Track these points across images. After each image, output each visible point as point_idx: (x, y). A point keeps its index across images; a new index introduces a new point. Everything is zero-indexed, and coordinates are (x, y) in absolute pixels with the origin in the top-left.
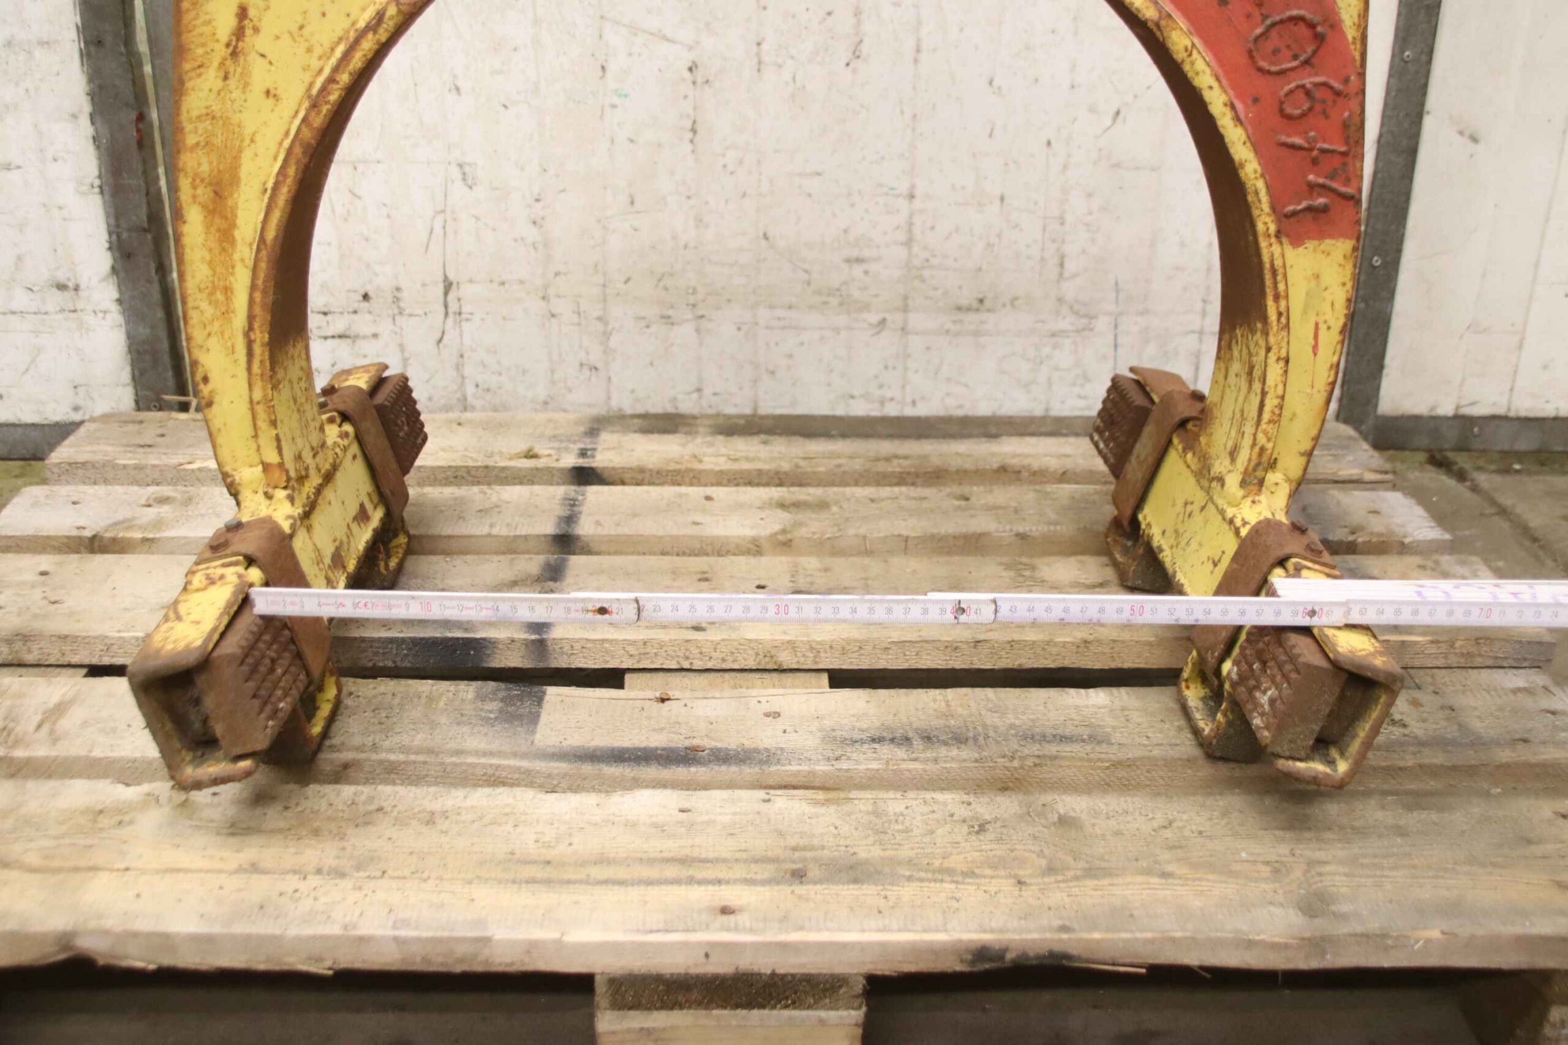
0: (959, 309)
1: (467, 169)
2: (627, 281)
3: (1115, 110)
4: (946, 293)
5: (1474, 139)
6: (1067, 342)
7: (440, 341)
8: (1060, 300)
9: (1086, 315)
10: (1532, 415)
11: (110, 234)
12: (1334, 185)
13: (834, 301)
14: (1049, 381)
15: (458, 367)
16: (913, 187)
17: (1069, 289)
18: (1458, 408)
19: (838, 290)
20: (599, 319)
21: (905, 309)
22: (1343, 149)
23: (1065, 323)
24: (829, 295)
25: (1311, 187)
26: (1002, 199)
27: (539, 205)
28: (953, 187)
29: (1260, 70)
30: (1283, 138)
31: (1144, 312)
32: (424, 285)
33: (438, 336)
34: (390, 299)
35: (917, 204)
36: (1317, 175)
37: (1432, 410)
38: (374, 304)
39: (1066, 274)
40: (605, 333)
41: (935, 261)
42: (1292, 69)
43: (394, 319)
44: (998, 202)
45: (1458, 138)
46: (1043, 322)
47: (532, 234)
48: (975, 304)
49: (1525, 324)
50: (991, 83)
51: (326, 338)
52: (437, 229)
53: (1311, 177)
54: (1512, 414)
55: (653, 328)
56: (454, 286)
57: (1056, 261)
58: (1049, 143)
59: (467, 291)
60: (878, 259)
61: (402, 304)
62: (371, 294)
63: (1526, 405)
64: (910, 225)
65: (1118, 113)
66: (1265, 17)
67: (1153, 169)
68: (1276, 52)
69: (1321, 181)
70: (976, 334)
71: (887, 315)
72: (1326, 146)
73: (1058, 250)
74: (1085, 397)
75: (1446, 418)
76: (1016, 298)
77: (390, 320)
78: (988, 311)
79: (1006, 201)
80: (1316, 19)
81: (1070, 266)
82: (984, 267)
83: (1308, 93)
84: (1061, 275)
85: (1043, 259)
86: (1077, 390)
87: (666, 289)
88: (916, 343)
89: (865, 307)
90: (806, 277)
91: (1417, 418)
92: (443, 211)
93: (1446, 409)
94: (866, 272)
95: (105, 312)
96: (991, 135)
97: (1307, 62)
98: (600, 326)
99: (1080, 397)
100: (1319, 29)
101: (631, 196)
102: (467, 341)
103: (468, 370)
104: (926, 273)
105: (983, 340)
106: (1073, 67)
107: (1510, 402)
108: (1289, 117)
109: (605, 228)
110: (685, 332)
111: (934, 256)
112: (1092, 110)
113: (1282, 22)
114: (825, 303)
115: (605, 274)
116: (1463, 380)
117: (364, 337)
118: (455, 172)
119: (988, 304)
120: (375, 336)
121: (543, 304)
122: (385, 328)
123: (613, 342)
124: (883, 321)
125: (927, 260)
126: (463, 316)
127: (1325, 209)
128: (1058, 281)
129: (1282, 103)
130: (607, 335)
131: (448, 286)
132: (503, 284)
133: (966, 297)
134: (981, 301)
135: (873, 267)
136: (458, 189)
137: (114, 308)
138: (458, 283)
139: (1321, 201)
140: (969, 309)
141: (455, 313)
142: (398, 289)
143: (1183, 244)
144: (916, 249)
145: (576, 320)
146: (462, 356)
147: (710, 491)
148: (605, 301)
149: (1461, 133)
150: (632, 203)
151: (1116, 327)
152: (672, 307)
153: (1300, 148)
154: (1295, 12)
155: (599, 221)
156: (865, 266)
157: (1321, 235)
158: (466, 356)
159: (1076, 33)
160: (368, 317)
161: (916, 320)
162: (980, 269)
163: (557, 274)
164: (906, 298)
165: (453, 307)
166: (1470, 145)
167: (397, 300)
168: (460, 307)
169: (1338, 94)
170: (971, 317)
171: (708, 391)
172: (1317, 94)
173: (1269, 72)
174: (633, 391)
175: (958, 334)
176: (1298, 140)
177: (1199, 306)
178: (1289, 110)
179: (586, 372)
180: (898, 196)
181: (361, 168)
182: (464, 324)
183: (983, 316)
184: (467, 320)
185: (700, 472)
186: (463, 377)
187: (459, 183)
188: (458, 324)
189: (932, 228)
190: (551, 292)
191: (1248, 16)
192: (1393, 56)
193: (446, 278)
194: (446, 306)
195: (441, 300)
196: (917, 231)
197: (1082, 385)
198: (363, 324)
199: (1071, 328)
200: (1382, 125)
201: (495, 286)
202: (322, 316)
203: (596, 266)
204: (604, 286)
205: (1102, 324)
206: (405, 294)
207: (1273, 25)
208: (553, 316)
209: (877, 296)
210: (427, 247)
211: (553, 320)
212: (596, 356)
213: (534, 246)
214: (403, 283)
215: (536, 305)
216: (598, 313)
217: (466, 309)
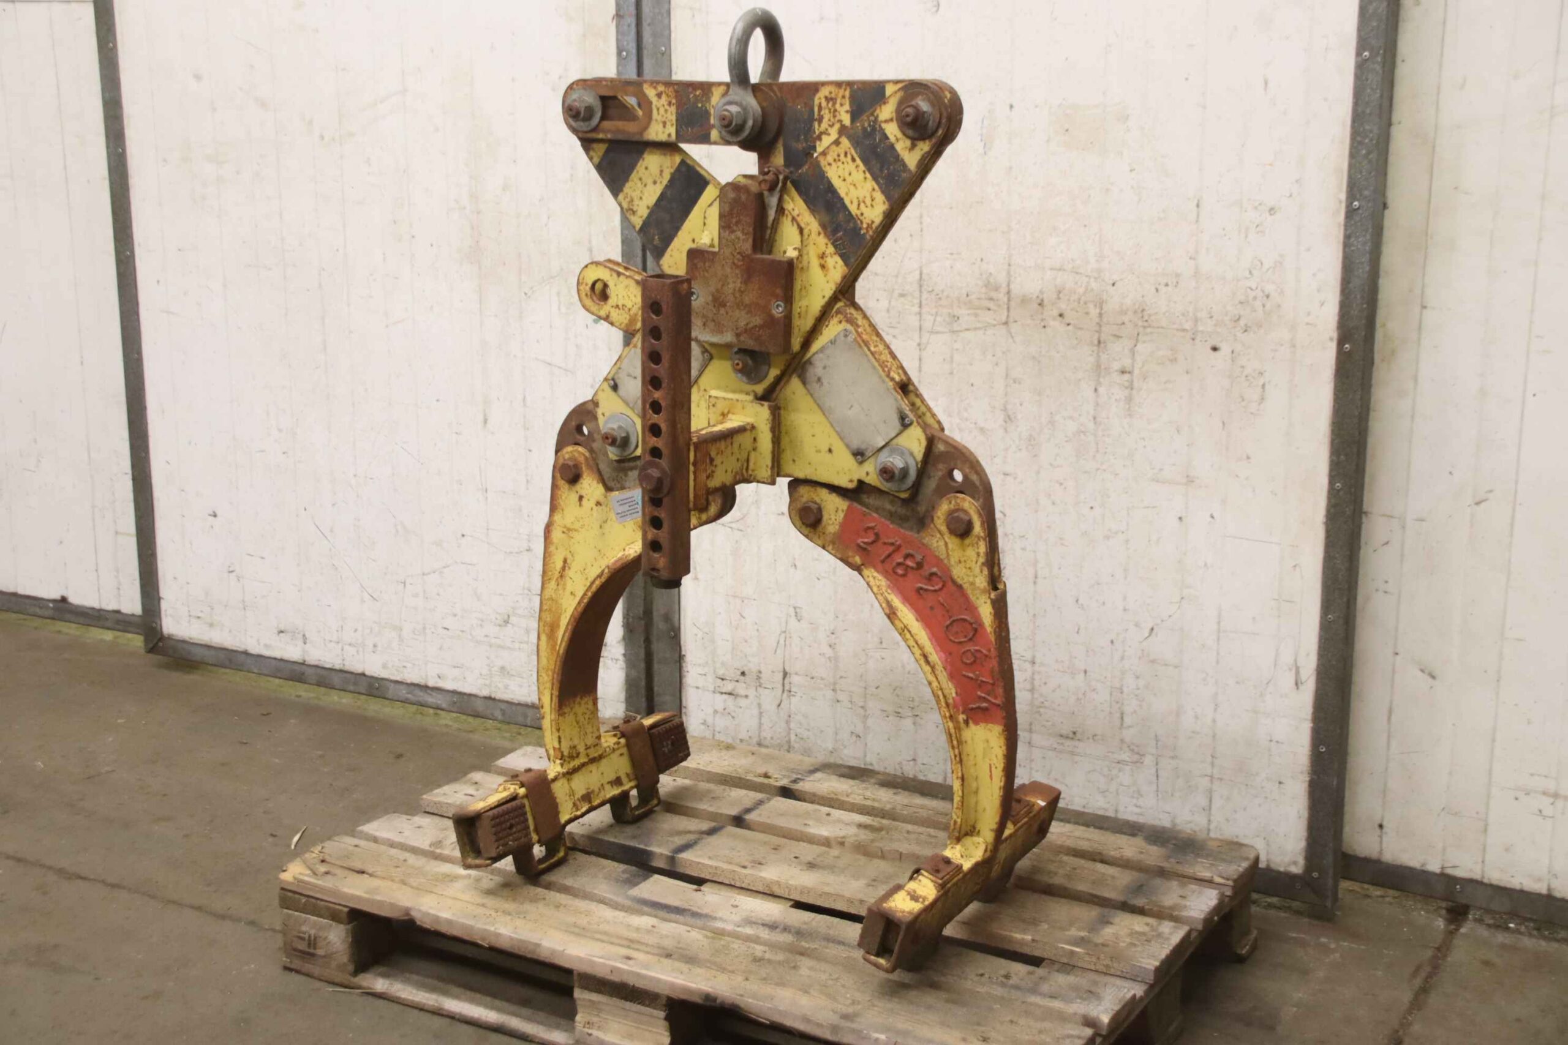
0: (1061, 736)
1: (798, 610)
2: (877, 688)
3: (1150, 627)
4: (1053, 725)
5: (1433, 677)
6: (1127, 768)
7: (779, 705)
8: (1122, 741)
9: (1139, 755)
10: (1502, 884)
11: (624, 618)
12: (989, 698)
14: (1117, 790)
15: (788, 722)
16: (1034, 657)
17: (1128, 735)
18: (1443, 868)
20: (862, 707)
21: (1031, 731)
22: (991, 682)
23: (1125, 756)
25: (980, 697)
26: (1085, 672)
27: (833, 636)
28: (1057, 661)
29: (950, 640)
30: (964, 673)
31: (1172, 758)
32: (773, 672)
33: (778, 702)
34: (754, 677)
35: (1037, 668)
36: (982, 692)
37: (1422, 866)
38: (747, 678)
39: (1125, 725)
40: (865, 716)
41: (1047, 704)
42: (965, 642)
43: (756, 689)
44: (1082, 674)
45: (1420, 674)
46: (1113, 753)
47: (829, 652)
48: (1071, 735)
49: (1487, 814)
50: (1077, 601)
51: (722, 693)
52: (782, 642)
53: (979, 693)
54: (1486, 881)
55: (891, 718)
56: (788, 675)
57: (1119, 716)
58: (1112, 642)
59: (795, 679)
61: (762, 681)
62: (746, 672)
63: (1495, 876)
64: (1033, 679)
65: (1152, 629)
66: (950, 617)
67: (1176, 667)
68: (957, 633)
69: (983, 695)
70: (1072, 754)
71: (1021, 734)
72: (984, 679)
73: (1120, 709)
74: (1139, 807)
75: (1435, 874)
76: (1095, 735)
78: (1079, 740)
79: (1088, 674)
80: (972, 621)
81: (1128, 720)
82: (1076, 713)
83: (972, 654)
84: (1122, 725)
85: (1111, 713)
86: (1134, 801)
87: (898, 696)
88: (1036, 754)
91: (1411, 870)
92: (785, 632)
93: (1434, 867)
95: (617, 660)
96: (1078, 632)
97: (970, 640)
98: (862, 711)
99: (1137, 806)
100: (974, 625)
101: (881, 639)
102: (794, 708)
103: (792, 725)
104: (1042, 710)
105: (1077, 758)
106: (1125, 598)
107: (1483, 872)
108: (966, 664)
109: (867, 655)
110: (908, 723)
112: (1137, 625)
113: (957, 620)
115: (866, 682)
116: (1444, 849)
117: (741, 696)
118: (792, 610)
119: (1078, 736)
120: (746, 696)
121: (833, 693)
122: (751, 692)
123: (869, 723)
126: (792, 694)
127: (986, 709)
128: (1120, 729)
129: (961, 657)
130: (866, 718)
131: (785, 674)
132: (813, 678)
133: (1066, 730)
134: (1074, 733)
136: (793, 621)
137: (621, 658)
138: (790, 674)
139: (985, 705)
140: (1067, 737)
141: (788, 691)
142: (760, 672)
143: (1196, 717)
144: (1036, 696)
145: (850, 706)
146: (790, 716)
147: (833, 811)
148: (865, 697)
149: (1422, 671)
150: (881, 643)
151: (1157, 764)
152: (901, 707)
153: (972, 679)
154: (963, 617)
155: (864, 650)
157: (987, 721)
158: (792, 716)
159: (1126, 578)
160: (744, 685)
162: (1074, 714)
163: (841, 677)
164: (1031, 724)
165: (787, 688)
166: (1430, 680)
167: (759, 678)
168: (791, 688)
169: (986, 656)
170: (1068, 743)
171: (919, 761)
172: (978, 655)
173: (954, 642)
174: (878, 754)
175: (1061, 752)
176: (971, 675)
177: (1209, 759)
178: (965, 660)
179: (854, 738)
180: (1025, 661)
181: (746, 601)
182: (792, 697)
183: (1077, 743)
184: (794, 696)
185: (843, 801)
186: (790, 729)
187: (793, 618)
188: (789, 697)
189: (1045, 683)
190: (838, 687)
191: (943, 616)
192: (1321, 618)
193: (784, 669)
194: (783, 685)
195: (781, 682)
196: (1036, 683)
197: (1138, 798)
198: (741, 689)
199: (1127, 759)
200: (1319, 660)
201: (809, 679)
202: (720, 680)
204: (865, 688)
205: (1149, 760)
206: (762, 676)
207: (954, 621)
208: (838, 701)
210: (776, 651)
211: (838, 704)
212: (859, 729)
213: (829, 658)
214: (763, 669)
215: (829, 694)
216: (861, 704)
217: (793, 689)
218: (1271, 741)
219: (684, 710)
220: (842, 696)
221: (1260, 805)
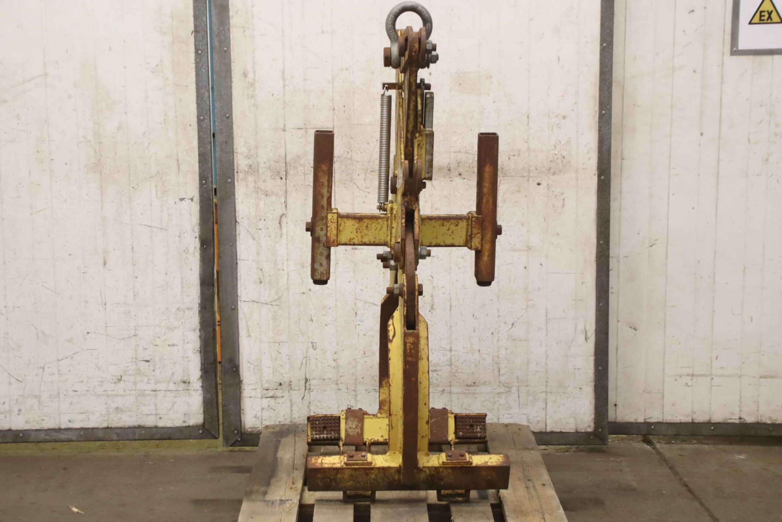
0: (468, 386)
1: (314, 344)
2: (363, 378)
3: (512, 323)
4: (463, 381)
5: (635, 329)
6: (503, 396)
7: (303, 398)
8: (500, 382)
9: (508, 387)
10: (672, 422)
11: (202, 365)
14: (498, 408)
15: (308, 407)
16: (451, 348)
17: (503, 379)
18: (645, 419)
20: (354, 390)
21: (451, 386)
23: (502, 390)
26: (479, 351)
27: (336, 355)
28: (464, 348)
31: (527, 386)
32: (299, 380)
33: (303, 397)
34: (288, 385)
35: (453, 353)
37: (636, 420)
38: (283, 387)
39: (501, 374)
40: (355, 395)
41: (459, 371)
43: (289, 391)
44: (478, 352)
45: (630, 329)
46: (495, 389)
47: (333, 364)
49: (663, 390)
50: (473, 316)
51: (267, 398)
52: (304, 363)
54: (664, 422)
55: (371, 393)
56: (308, 381)
57: (497, 370)
58: (492, 333)
59: (313, 382)
60: (441, 370)
61: (292, 387)
62: (282, 383)
63: (669, 418)
64: (451, 359)
65: (513, 324)
67: (526, 341)
70: (474, 394)
71: (445, 388)
73: (498, 366)
74: (510, 414)
75: (641, 423)
76: (486, 382)
77: (288, 391)
78: (477, 386)
79: (480, 351)
81: (502, 371)
82: (475, 372)
84: (499, 374)
85: (493, 369)
86: (507, 412)
87: (375, 380)
88: (454, 397)
89: (438, 386)
91: (631, 423)
92: (306, 357)
93: (641, 420)
94: (438, 374)
95: (197, 390)
96: (474, 331)
98: (354, 393)
99: (508, 414)
101: (364, 352)
102: (312, 398)
103: (312, 408)
104: (456, 374)
105: (476, 395)
106: (498, 310)
107: (663, 418)
109: (356, 362)
111: (459, 369)
112: (505, 323)
115: (356, 376)
116: (645, 410)
117: (279, 397)
118: (310, 344)
119: (477, 384)
120: (283, 397)
121: (336, 386)
122: (286, 394)
123: (358, 398)
124: (444, 390)
125: (457, 370)
126: (311, 390)
128: (499, 376)
130: (356, 395)
131: (306, 380)
132: (324, 380)
133: (470, 382)
134: (474, 383)
135: (439, 373)
136: (311, 350)
137: (200, 389)
138: (310, 380)
140: (471, 386)
141: (308, 389)
142: (291, 382)
143: (537, 364)
144: (453, 367)
145: (346, 391)
146: (310, 403)
148: (356, 385)
149: (631, 327)
150: (365, 354)
151: (518, 391)
155: (354, 360)
156: (437, 373)
158: (311, 403)
159: (498, 300)
160: (281, 391)
161: (455, 389)
162: (473, 373)
163: (341, 376)
164: (450, 382)
165: (308, 387)
166: (634, 331)
167: (290, 385)
168: (310, 387)
170: (472, 388)
175: (467, 394)
177: (545, 383)
180: (446, 350)
181: (281, 344)
182: (311, 392)
183: (476, 388)
184: (312, 391)
186: (310, 410)
187: (311, 349)
188: (309, 393)
189: (458, 360)
190: (339, 382)
192: (596, 305)
193: (306, 378)
194: (306, 387)
195: (304, 385)
196: (453, 361)
197: (509, 410)
198: (279, 393)
199: (503, 391)
200: (596, 325)
201: (321, 380)
202: (266, 390)
203: (353, 374)
204: (356, 380)
205: (514, 389)
206: (293, 383)
208: (339, 390)
209: (441, 382)
210: (300, 368)
211: (339, 391)
212: (352, 402)
213: (334, 367)
214: (293, 380)
215: (334, 386)
216: (353, 389)
217: (312, 388)
218: (575, 369)
219: (242, 412)
220: (341, 386)
221: (571, 401)
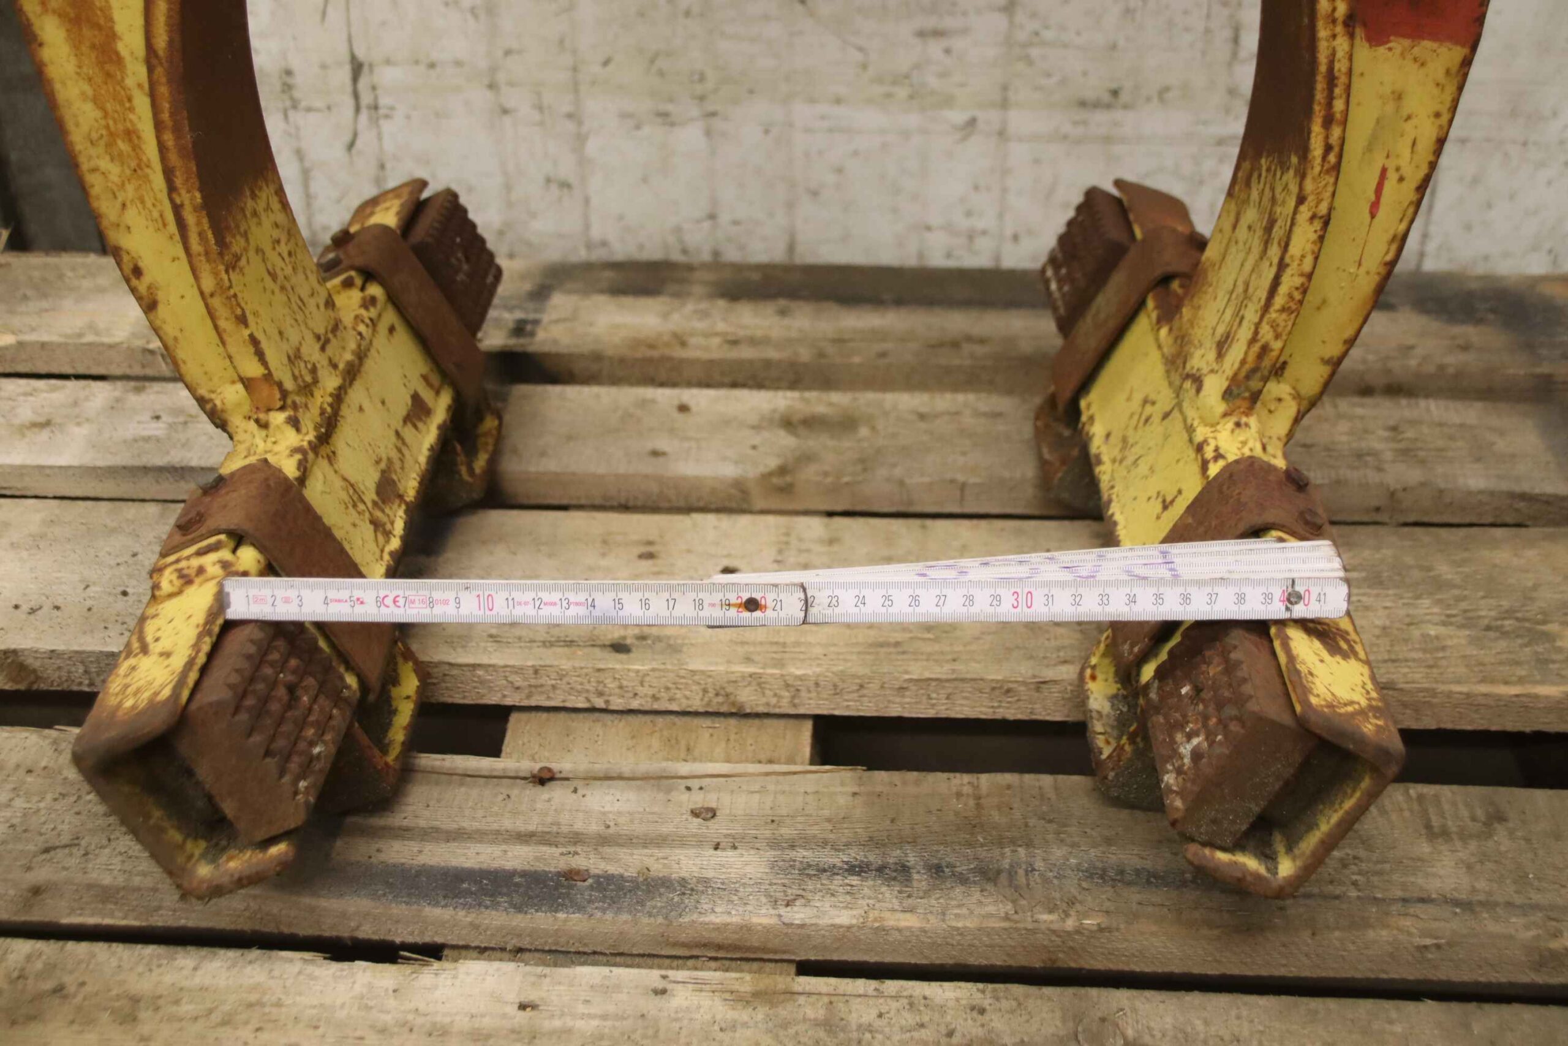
0: (1083, 104)
2: (606, 63)
4: (1064, 82)
7: (351, 146)
13: (902, 92)
15: (379, 182)
19: (907, 76)
20: (570, 116)
21: (1004, 104)
24: (894, 83)
32: (324, 67)
33: (347, 138)
34: (278, 87)
40: (578, 136)
41: (1048, 35)
43: (286, 117)
46: (1208, 123)
48: (1106, 98)
55: (646, 130)
56: (366, 69)
57: (1227, 33)
59: (387, 76)
60: (965, 31)
61: (297, 94)
70: (1108, 140)
71: (980, 115)
73: (1231, 16)
76: (1167, 89)
77: (281, 116)
78: (1126, 107)
82: (1121, 43)
84: (1234, 54)
85: (1207, 31)
87: (661, 74)
88: (1019, 153)
89: (948, 101)
90: (859, 57)
94: (948, 51)
98: (570, 126)
102: (389, 146)
104: (1035, 52)
105: (1120, 149)
110: (690, 137)
111: (1047, 27)
114: (889, 95)
115: (574, 52)
119: (1124, 97)
121: (489, 95)
123: (592, 147)
124: (972, 122)
125: (1037, 34)
126: (382, 112)
128: (1230, 65)
130: (581, 139)
131: (357, 68)
132: (432, 66)
133: (1094, 87)
134: (1115, 93)
135: (958, 44)
138: (371, 66)
140: (1097, 105)
141: (369, 107)
142: (289, 73)
144: (1020, 17)
145: (537, 116)
146: (382, 167)
148: (576, 90)
152: (671, 100)
156: (944, 43)
157: (1416, 33)
158: (388, 166)
161: (1020, 121)
162: (1114, 47)
163: (508, 53)
164: (1005, 88)
165: (366, 99)
167: (288, 87)
168: (376, 98)
170: (1100, 118)
171: (725, 218)
174: (621, 218)
175: (1079, 142)
179: (554, 188)
182: (382, 122)
183: (1118, 115)
184: (387, 117)
188: (375, 122)
190: (501, 77)
193: (353, 58)
194: (356, 95)
195: (349, 88)
201: (422, 68)
203: (561, 42)
204: (574, 69)
206: (298, 80)
208: (505, 111)
209: (962, 85)
210: (324, 14)
211: (507, 120)
212: (567, 169)
214: (295, 63)
215: (480, 97)
216: (567, 108)
217: (384, 101)
220: (513, 98)
221: (1549, 183)
